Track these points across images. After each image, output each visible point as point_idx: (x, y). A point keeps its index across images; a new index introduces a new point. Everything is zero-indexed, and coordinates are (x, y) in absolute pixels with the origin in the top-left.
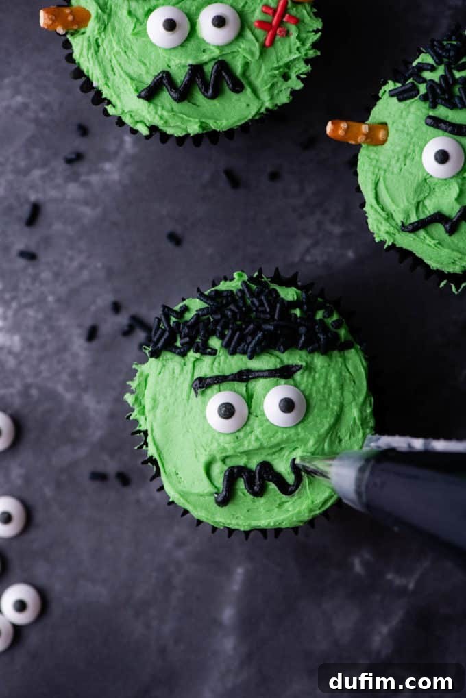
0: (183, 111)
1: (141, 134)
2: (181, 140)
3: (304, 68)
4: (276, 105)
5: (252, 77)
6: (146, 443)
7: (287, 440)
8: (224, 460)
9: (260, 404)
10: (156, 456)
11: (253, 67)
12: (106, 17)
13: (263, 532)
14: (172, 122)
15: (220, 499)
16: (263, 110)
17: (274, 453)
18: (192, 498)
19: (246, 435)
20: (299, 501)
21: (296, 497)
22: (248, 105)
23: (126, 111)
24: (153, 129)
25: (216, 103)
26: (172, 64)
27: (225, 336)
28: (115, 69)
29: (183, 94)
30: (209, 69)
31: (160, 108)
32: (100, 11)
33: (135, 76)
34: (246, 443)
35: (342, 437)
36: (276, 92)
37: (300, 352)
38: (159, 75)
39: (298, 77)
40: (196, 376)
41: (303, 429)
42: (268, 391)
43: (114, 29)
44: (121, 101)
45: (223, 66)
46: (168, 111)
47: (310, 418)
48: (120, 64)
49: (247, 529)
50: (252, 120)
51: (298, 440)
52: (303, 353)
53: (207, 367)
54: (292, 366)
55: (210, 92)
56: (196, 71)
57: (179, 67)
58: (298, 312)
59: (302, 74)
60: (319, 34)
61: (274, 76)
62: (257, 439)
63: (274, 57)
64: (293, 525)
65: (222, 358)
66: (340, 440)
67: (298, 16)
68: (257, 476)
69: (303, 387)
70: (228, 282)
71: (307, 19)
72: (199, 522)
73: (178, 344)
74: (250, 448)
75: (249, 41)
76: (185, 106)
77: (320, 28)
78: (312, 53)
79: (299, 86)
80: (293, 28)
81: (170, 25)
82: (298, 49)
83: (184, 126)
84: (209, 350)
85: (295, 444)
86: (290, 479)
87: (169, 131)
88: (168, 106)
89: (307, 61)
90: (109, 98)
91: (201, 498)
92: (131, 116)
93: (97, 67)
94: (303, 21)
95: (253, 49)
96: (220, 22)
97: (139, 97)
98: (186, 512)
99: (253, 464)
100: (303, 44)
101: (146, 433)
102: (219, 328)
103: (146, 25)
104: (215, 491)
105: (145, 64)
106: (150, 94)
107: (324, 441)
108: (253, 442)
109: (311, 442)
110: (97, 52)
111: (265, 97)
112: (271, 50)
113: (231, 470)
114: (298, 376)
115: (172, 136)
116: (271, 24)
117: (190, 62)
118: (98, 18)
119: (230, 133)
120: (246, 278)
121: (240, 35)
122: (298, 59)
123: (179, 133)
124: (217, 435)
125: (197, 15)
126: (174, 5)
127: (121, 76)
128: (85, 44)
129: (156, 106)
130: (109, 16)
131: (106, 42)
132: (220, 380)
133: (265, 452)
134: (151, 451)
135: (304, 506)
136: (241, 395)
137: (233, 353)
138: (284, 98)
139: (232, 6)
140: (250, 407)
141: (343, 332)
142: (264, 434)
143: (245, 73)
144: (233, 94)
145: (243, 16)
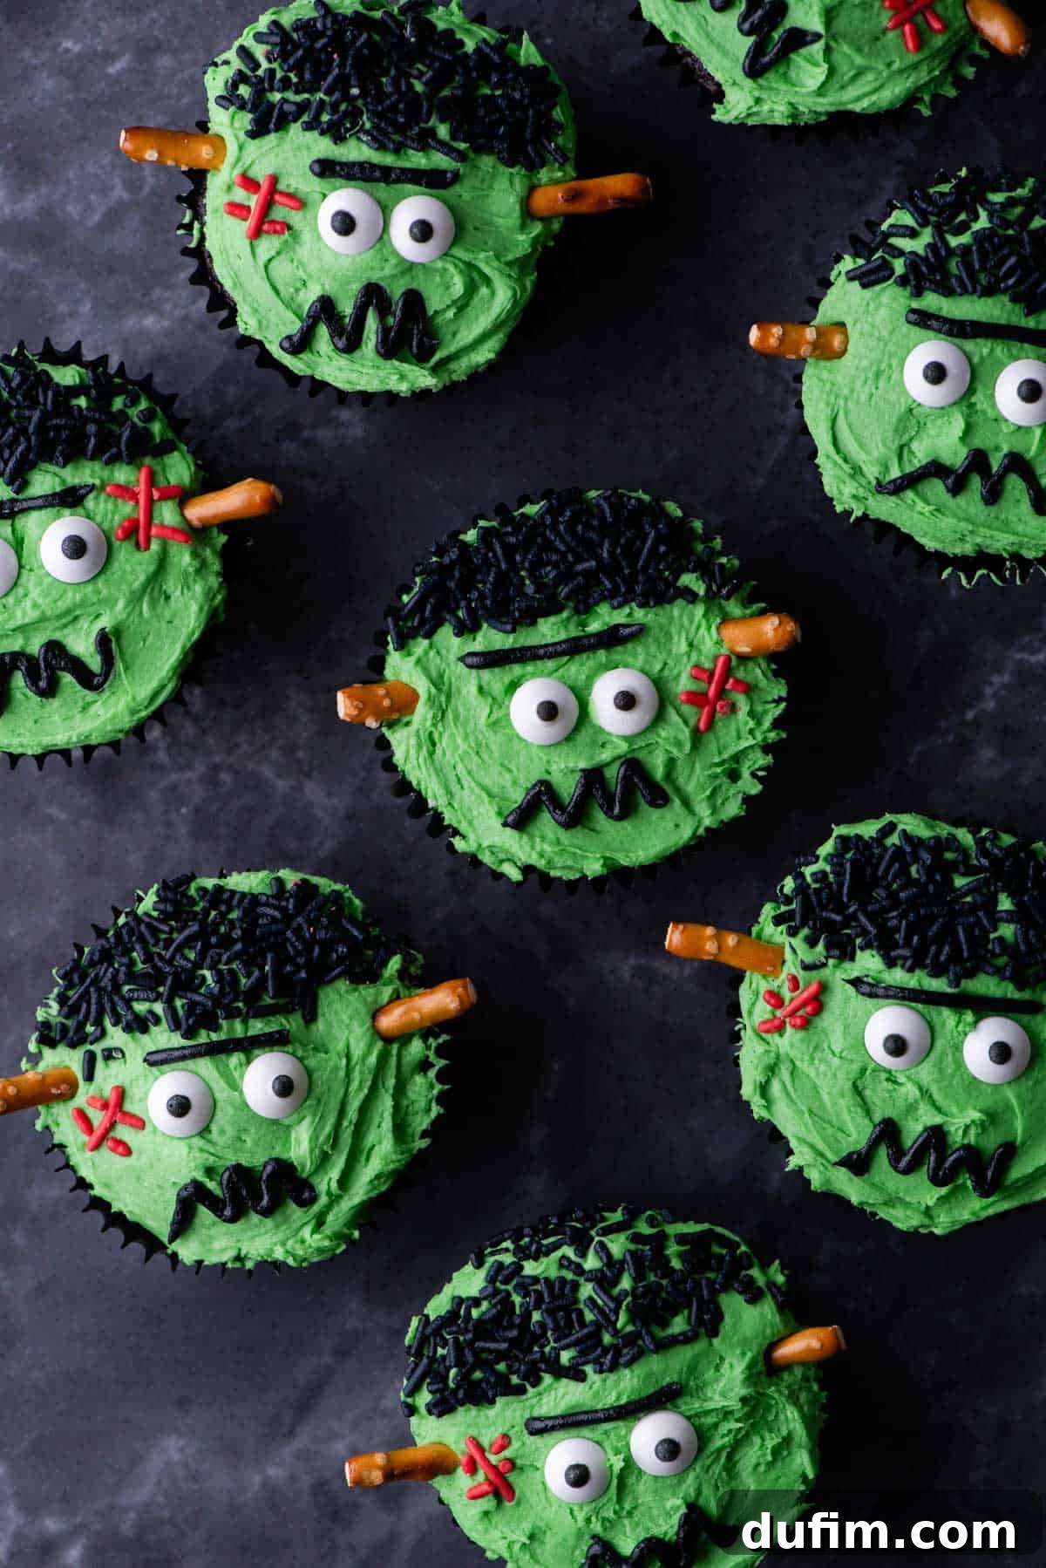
0: (576, 842)
1: (509, 879)
2: (572, 886)
3: (763, 760)
4: (722, 821)
5: (681, 780)
11: (679, 764)
12: (443, 698)
14: (559, 860)
16: (701, 831)
22: (677, 826)
23: (485, 844)
24: (527, 870)
25: (626, 826)
26: (554, 768)
28: (463, 781)
29: (575, 817)
30: (612, 773)
31: (538, 840)
32: (433, 690)
33: (495, 790)
36: (719, 801)
38: (535, 785)
39: (753, 775)
43: (456, 717)
44: (474, 831)
45: (634, 767)
46: (551, 844)
48: (470, 773)
50: (685, 847)
55: (617, 810)
56: (593, 777)
57: (566, 772)
59: (760, 769)
60: (783, 705)
61: (716, 776)
63: (713, 746)
67: (749, 679)
71: (763, 682)
75: (673, 725)
76: (579, 834)
77: (784, 694)
78: (772, 736)
79: (755, 788)
80: (741, 700)
81: (549, 711)
82: (751, 732)
83: (577, 865)
87: (553, 873)
88: (550, 835)
89: (767, 748)
90: (455, 825)
92: (492, 853)
93: (433, 776)
94: (757, 686)
95: (681, 737)
96: (626, 701)
97: (505, 825)
100: (759, 723)
103: (508, 707)
105: (510, 771)
106: (521, 819)
110: (431, 754)
111: (704, 810)
112: (710, 737)
115: (559, 879)
116: (706, 695)
117: (583, 764)
118: (431, 700)
119: (648, 870)
121: (659, 717)
122: (751, 747)
123: (570, 875)
125: (589, 688)
126: (550, 675)
127: (473, 792)
128: (413, 741)
129: (532, 837)
130: (449, 696)
131: (445, 736)
138: (733, 809)
139: (642, 671)
143: (668, 775)
144: (651, 810)
145: (659, 684)
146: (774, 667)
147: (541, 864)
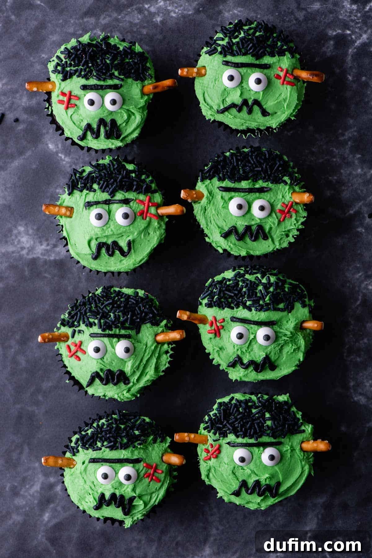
0: (240, 245)
1: (219, 252)
2: (236, 257)
3: (296, 233)
4: (281, 248)
5: (273, 234)
6: (62, 230)
7: (125, 232)
8: (96, 239)
9: (114, 215)
10: (67, 236)
11: (273, 229)
12: (211, 198)
13: (113, 273)
14: (234, 249)
15: (94, 257)
16: (275, 249)
17: (119, 237)
18: (81, 256)
19: (107, 228)
20: (129, 260)
21: (127, 258)
22: (269, 246)
23: (214, 241)
24: (225, 250)
25: (255, 243)
26: (238, 223)
27: (100, 183)
28: (212, 222)
29: (241, 238)
30: (254, 228)
31: (229, 242)
32: (209, 195)
33: (220, 226)
34: (107, 232)
35: (150, 232)
36: (282, 242)
37: (133, 193)
38: (231, 227)
39: (293, 236)
40: (86, 201)
41: (133, 227)
42: (118, 210)
43: (214, 203)
44: (212, 236)
45: (260, 227)
46: (233, 244)
47: (136, 223)
48: (214, 220)
49: (106, 271)
50: (270, 253)
51: (130, 232)
52: (135, 194)
53: (91, 197)
54: (129, 199)
55: (253, 238)
56: (248, 228)
57: (241, 225)
58: (133, 175)
59: (295, 235)
60: (305, 219)
61: (282, 235)
62: (112, 230)
63: (283, 226)
64: (126, 270)
65: (99, 194)
66: (149, 234)
67: (297, 209)
68: (111, 247)
69: (133, 208)
70: (103, 160)
71: (301, 211)
72: (84, 267)
73: (79, 186)
74: (109, 234)
75: (273, 218)
76: (241, 243)
77: (306, 216)
78: (300, 227)
79: (293, 240)
80: (294, 215)
81: (240, 207)
82: (295, 224)
83: (239, 252)
84: (93, 190)
85: (128, 234)
86: (126, 249)
87: (232, 253)
88: (233, 242)
89: (298, 230)
90: (207, 234)
91: (86, 256)
92: (216, 244)
93: (204, 219)
94: (299, 212)
95: (275, 222)
96: (262, 208)
97: (221, 236)
98: (78, 262)
99: (110, 242)
100: (297, 222)
101: (62, 226)
102: (97, 180)
103: (229, 204)
104: (92, 253)
105: (225, 222)
106: (226, 235)
107: (141, 233)
108: (110, 232)
109: (136, 234)
110: (204, 212)
111: (277, 244)
112: (283, 223)
113: (99, 244)
114: (131, 204)
115: (233, 255)
116: (284, 211)
117: (246, 224)
118: (207, 198)
119: (258, 257)
120: (111, 158)
121: (270, 215)
122: (294, 228)
123: (236, 254)
124: (94, 228)
125: (252, 203)
126: (242, 197)
127: (214, 225)
128: (200, 208)
129: (228, 241)
130: (213, 197)
131: (209, 209)
132: (97, 203)
133: (115, 237)
134: (65, 234)
135: (131, 262)
136: (106, 210)
137: (103, 192)
138: (285, 245)
139: (268, 201)
140: (109, 216)
141: (153, 185)
142: (115, 228)
143: (269, 232)
144: (263, 240)
145: (272, 206)
146: (305, 207)
147: (229, 249)
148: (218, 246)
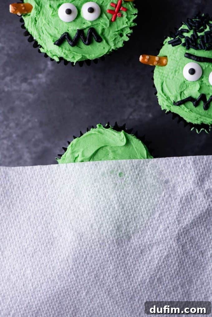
0: (75, 50)
1: (55, 61)
3: (129, 31)
4: (117, 48)
5: (106, 35)
11: (106, 30)
12: (39, 8)
16: (111, 50)
22: (104, 48)
23: (49, 51)
24: (61, 59)
25: (89, 47)
26: (70, 29)
28: (44, 32)
29: (75, 43)
30: (86, 31)
31: (64, 49)
32: (37, 5)
33: (53, 35)
36: (117, 42)
38: (64, 34)
39: (127, 35)
43: (43, 13)
44: (46, 46)
45: (93, 30)
46: (68, 51)
48: (46, 29)
50: (106, 55)
55: (87, 42)
56: (80, 32)
57: (73, 31)
59: (129, 34)
60: (136, 16)
61: (116, 35)
63: (116, 26)
67: (127, 8)
70: (94, 129)
71: (131, 9)
75: (104, 19)
77: (137, 13)
78: (133, 24)
79: (127, 39)
80: (124, 13)
81: (69, 12)
82: (127, 23)
87: (68, 60)
88: (68, 48)
89: (131, 28)
90: (41, 45)
92: (51, 53)
93: (35, 30)
94: (129, 10)
95: (106, 22)
96: (91, 10)
97: (55, 44)
100: (129, 20)
103: (58, 12)
105: (57, 29)
106: (59, 43)
110: (35, 24)
111: (112, 44)
112: (115, 23)
115: (69, 62)
116: (114, 11)
117: (78, 28)
118: (36, 8)
119: (95, 61)
120: (102, 127)
121: (100, 16)
122: (127, 27)
123: (73, 60)
125: (81, 7)
126: (70, 3)
127: (46, 35)
128: (30, 20)
129: (62, 48)
130: (41, 7)
131: (39, 19)
138: (120, 45)
139: (97, 3)
143: (102, 33)
144: (97, 43)
145: (101, 7)
146: (134, 5)
147: (64, 57)
148: (54, 55)
